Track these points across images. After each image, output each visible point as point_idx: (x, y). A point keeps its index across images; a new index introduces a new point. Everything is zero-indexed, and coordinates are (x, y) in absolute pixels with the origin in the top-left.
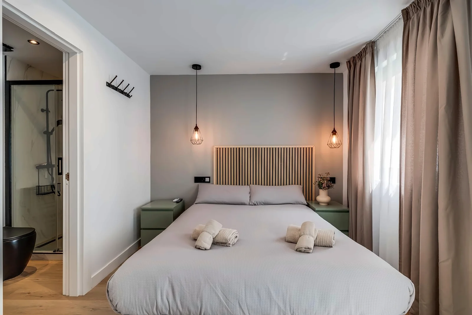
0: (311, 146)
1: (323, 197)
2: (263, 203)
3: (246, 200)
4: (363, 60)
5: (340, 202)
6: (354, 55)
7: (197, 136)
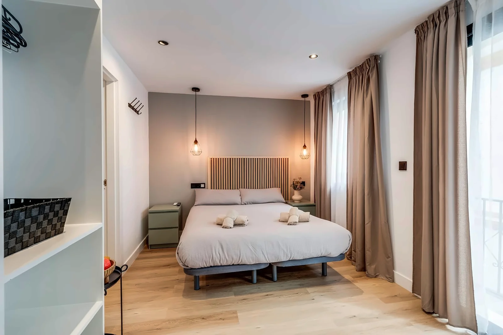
0: (287, 157)
1: (297, 196)
2: (252, 202)
3: (238, 200)
4: (325, 96)
5: (309, 200)
6: (318, 91)
7: (196, 148)
